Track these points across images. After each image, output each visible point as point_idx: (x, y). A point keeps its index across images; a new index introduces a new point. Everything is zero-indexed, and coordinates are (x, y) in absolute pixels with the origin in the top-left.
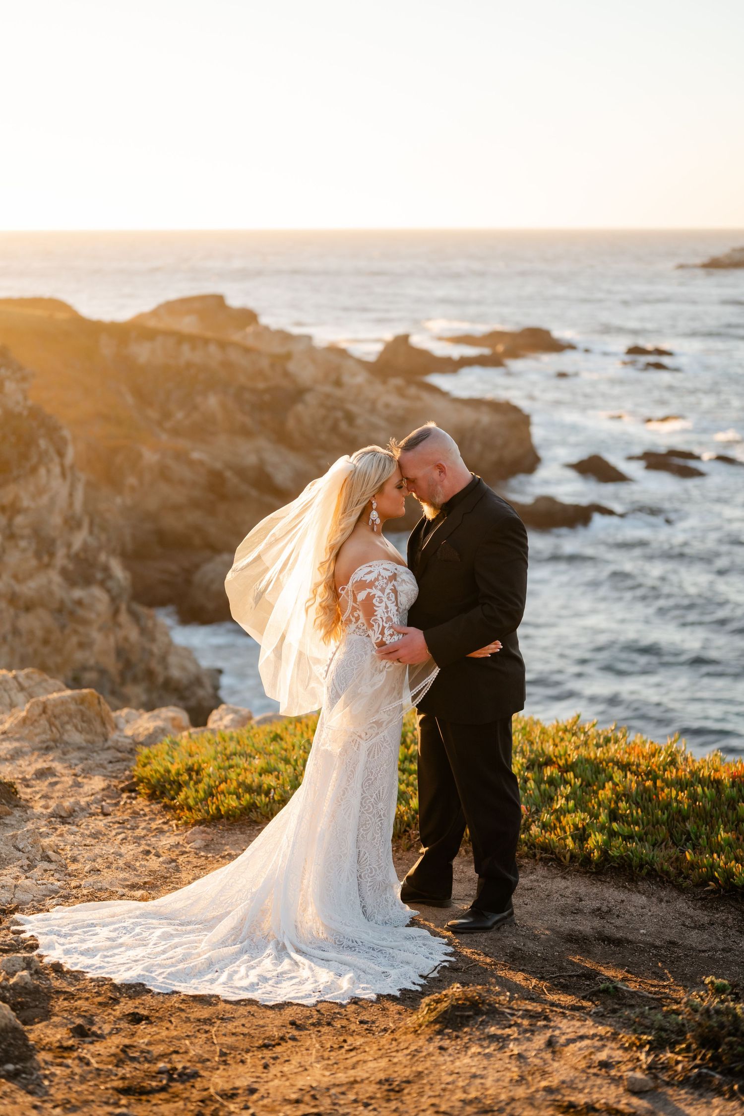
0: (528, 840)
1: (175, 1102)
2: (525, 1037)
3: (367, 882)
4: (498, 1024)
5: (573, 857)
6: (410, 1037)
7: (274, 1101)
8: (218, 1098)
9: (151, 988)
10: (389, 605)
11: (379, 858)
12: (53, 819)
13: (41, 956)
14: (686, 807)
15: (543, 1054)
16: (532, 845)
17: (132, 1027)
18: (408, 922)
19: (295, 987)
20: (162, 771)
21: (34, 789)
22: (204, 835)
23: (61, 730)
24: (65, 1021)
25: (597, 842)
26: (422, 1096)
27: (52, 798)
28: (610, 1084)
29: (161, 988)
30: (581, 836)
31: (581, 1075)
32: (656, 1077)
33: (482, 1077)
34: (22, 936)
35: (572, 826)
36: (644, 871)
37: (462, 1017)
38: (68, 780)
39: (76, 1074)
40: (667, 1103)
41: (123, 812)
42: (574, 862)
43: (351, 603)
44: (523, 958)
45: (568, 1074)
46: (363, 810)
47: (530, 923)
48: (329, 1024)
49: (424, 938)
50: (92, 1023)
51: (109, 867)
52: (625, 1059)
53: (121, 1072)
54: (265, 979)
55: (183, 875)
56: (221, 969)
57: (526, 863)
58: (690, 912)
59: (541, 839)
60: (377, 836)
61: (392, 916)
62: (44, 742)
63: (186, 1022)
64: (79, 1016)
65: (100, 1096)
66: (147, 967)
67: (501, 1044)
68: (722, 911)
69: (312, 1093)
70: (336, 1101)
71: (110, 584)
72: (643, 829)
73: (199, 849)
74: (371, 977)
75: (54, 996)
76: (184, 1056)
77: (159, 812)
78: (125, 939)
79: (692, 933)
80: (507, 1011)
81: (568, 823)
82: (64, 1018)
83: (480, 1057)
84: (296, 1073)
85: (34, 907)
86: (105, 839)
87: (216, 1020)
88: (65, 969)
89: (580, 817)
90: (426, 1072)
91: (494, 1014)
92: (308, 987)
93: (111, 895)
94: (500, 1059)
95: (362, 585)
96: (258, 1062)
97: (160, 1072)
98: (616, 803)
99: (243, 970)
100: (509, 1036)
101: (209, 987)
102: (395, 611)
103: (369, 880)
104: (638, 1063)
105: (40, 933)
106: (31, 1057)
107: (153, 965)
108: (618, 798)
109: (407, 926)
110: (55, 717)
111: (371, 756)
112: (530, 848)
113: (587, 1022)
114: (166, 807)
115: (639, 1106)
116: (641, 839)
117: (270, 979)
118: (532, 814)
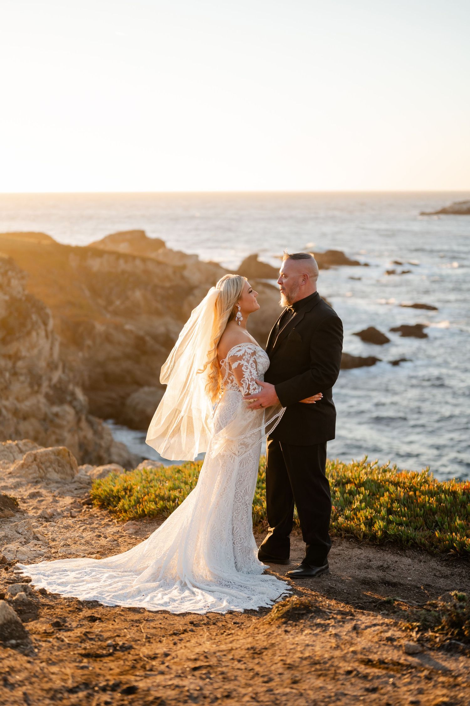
0: (337, 526)
1: (118, 662)
2: (339, 625)
3: (238, 547)
4: (321, 618)
5: (365, 535)
6: (266, 626)
7: (181, 660)
8: (145, 659)
9: (102, 603)
10: (252, 371)
11: (246, 531)
12: (40, 519)
13: (33, 586)
14: (435, 506)
15: (351, 634)
16: (339, 529)
17: (90, 624)
18: (262, 572)
19: (193, 604)
20: (108, 490)
21: (28, 504)
22: (134, 526)
23: (46, 471)
24: (48, 620)
25: (380, 526)
26: (275, 656)
27: (40, 509)
28: (394, 649)
29: (108, 603)
30: (370, 523)
31: (375, 644)
32: (423, 646)
33: (312, 646)
34: (21, 575)
35: (364, 518)
36: (410, 543)
37: (299, 614)
38: (50, 499)
39: (55, 646)
40: (430, 660)
41: (84, 516)
42: (366, 539)
43: (228, 371)
44: (335, 593)
45: (367, 644)
46: (235, 500)
47: (339, 573)
48: (214, 624)
49: (273, 581)
50: (65, 621)
51: (75, 543)
52: (403, 636)
53: (83, 645)
54: (174, 601)
55: (122, 548)
56: (146, 594)
57: (336, 540)
58: (439, 568)
59: (345, 525)
60: (244, 517)
61: (253, 569)
62: (34, 478)
63: (124, 621)
64: (57, 617)
65: (71, 657)
66: (100, 592)
67: (324, 629)
68: (459, 568)
69: (205, 655)
70: (220, 659)
71: (75, 403)
72: (408, 519)
73: (132, 534)
74: (240, 600)
75: (41, 607)
76: (123, 638)
77: (106, 515)
78: (87, 578)
79: (440, 580)
80: (327, 610)
81: (362, 516)
82: (47, 619)
83: (311, 635)
84: (194, 647)
85: (28, 562)
86: (73, 529)
87: (143, 621)
88: (48, 593)
89: (369, 512)
90: (277, 643)
91: (319, 612)
92: (201, 605)
93: (77, 556)
94: (324, 637)
95: (235, 358)
96: (170, 642)
97: (109, 646)
98: (391, 504)
99: (160, 595)
100: (329, 624)
101: (139, 603)
102: (256, 374)
103: (239, 545)
104: (411, 638)
105: (33, 574)
106: (27, 637)
107: (103, 591)
108: (393, 502)
109: (262, 574)
110: (42, 463)
111: (241, 466)
112: (338, 531)
113: (378, 617)
114: (111, 512)
115: (412, 661)
116: (407, 525)
117: (177, 600)
118: (339, 512)
